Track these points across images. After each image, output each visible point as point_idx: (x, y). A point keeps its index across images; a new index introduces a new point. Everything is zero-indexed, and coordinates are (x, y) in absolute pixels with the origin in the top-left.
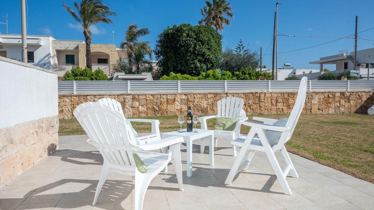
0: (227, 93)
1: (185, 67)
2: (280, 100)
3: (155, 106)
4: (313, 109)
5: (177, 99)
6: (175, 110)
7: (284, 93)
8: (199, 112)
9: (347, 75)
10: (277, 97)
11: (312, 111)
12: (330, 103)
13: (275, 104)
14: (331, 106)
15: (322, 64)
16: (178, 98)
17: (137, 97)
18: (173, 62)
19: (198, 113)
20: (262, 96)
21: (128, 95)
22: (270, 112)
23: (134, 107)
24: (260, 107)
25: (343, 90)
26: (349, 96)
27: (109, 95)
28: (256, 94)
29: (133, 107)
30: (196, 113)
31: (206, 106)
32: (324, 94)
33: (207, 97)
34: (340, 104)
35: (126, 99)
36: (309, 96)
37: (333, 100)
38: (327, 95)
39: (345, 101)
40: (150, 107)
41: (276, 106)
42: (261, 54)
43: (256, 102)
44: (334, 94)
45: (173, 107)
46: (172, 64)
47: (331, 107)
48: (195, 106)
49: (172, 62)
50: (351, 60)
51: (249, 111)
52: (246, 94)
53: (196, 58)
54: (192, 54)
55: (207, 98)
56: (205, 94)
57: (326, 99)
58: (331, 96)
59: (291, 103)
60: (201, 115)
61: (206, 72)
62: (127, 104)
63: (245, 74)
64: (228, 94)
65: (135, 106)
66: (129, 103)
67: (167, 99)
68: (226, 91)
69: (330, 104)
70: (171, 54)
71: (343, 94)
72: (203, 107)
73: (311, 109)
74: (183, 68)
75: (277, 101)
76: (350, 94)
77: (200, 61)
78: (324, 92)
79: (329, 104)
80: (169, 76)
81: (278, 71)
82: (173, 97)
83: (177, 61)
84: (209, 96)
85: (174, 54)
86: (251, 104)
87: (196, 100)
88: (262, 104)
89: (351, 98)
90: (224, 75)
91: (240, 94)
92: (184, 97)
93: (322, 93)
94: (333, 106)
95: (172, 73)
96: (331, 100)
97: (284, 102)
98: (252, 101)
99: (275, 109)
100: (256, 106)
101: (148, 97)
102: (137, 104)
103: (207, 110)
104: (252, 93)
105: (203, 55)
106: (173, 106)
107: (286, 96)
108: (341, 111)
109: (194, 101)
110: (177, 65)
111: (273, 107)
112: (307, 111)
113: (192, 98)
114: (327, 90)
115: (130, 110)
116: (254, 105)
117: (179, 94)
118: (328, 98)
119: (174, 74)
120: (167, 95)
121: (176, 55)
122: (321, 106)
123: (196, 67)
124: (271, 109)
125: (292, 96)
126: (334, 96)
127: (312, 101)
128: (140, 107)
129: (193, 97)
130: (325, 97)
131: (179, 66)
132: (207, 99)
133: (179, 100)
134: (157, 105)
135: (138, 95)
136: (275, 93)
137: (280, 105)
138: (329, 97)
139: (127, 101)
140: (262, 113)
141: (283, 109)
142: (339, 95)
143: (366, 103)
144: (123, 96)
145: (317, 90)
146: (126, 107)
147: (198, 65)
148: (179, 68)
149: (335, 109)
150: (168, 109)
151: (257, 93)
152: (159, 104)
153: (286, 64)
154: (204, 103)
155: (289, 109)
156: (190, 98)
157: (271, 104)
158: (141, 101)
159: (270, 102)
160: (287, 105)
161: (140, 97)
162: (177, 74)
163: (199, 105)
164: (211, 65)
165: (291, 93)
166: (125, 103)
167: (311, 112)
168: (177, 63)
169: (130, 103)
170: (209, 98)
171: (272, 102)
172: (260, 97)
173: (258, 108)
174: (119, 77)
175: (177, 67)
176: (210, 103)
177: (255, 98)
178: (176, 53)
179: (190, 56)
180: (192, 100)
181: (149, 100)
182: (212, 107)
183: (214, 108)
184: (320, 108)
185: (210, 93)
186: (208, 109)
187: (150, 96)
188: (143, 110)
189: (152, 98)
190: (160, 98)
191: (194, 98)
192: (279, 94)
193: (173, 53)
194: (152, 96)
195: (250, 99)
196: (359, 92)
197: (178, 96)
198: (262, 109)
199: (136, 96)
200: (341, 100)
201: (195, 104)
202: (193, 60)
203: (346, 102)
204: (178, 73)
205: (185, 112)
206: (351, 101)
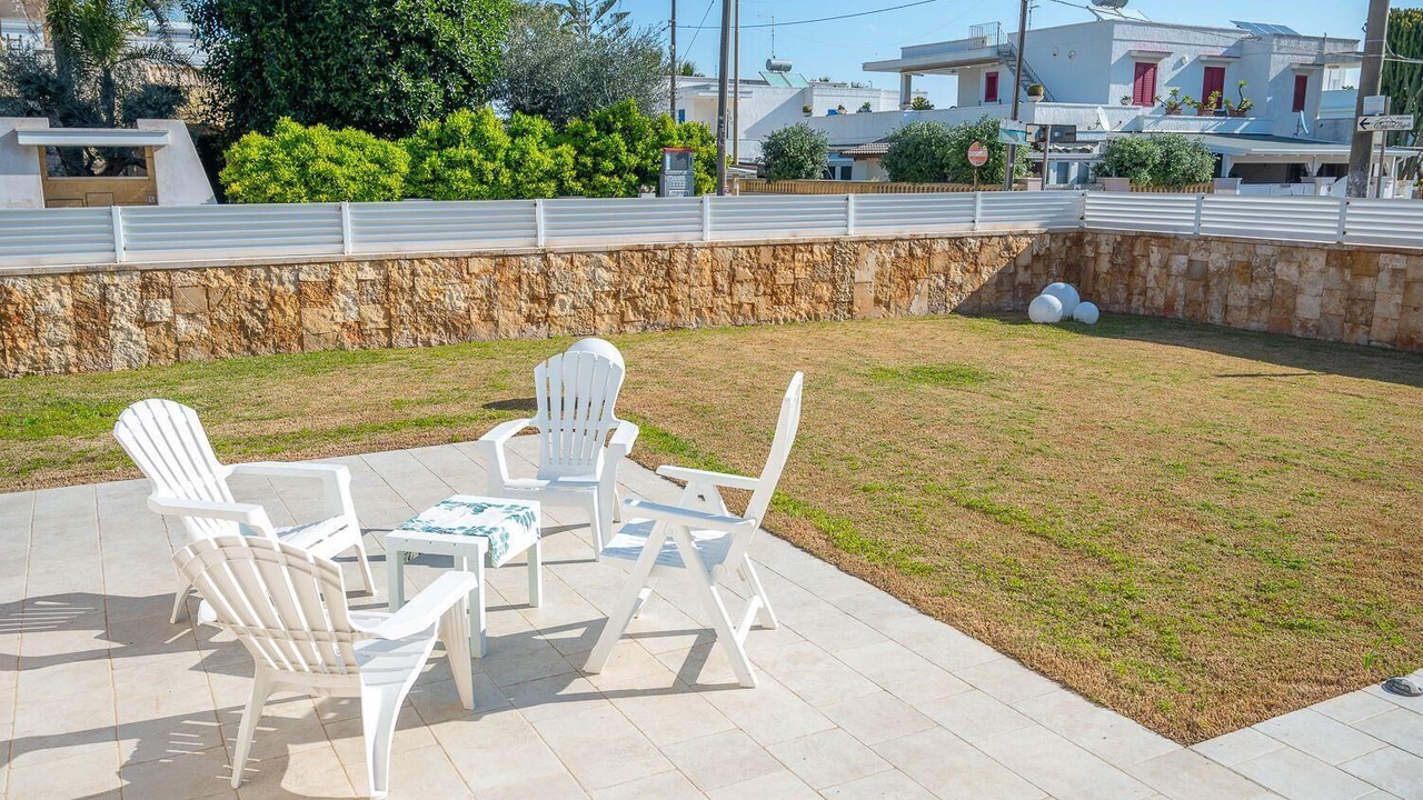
0: (544, 250)
1: (346, 93)
2: (744, 273)
3: (246, 316)
4: (857, 302)
5: (340, 281)
6: (337, 328)
7: (759, 246)
8: (434, 332)
9: (990, 136)
10: (734, 263)
11: (856, 308)
12: (914, 278)
13: (726, 289)
14: (919, 287)
15: (908, 73)
16: (346, 279)
17: (162, 277)
18: (288, 66)
19: (434, 336)
20: (680, 258)
21: (121, 271)
22: (709, 321)
23: (153, 324)
24: (673, 300)
25: (960, 229)
26: (977, 250)
27: (29, 276)
28: (659, 252)
29: (144, 323)
30: (424, 336)
31: (463, 305)
32: (897, 246)
33: (465, 271)
34: (946, 281)
35: (112, 287)
36: (846, 253)
37: (925, 268)
38: (907, 248)
39: (965, 270)
40: (224, 317)
41: (731, 294)
42: (674, 23)
43: (657, 285)
44: (927, 244)
45: (326, 313)
46: (282, 74)
47: (918, 293)
48: (417, 309)
49: (283, 66)
50: (1010, 66)
51: (633, 319)
52: (618, 252)
53: (397, 55)
54: (377, 34)
55: (468, 273)
56: (457, 259)
57: (902, 265)
58: (919, 252)
59: (782, 282)
60: (445, 341)
61: (443, 120)
62: (117, 310)
63: (609, 131)
64: (551, 256)
65: (158, 319)
66: (128, 309)
67: (297, 282)
68: (542, 243)
69: (916, 280)
70: (274, 31)
71: (957, 242)
72: (453, 311)
73: (851, 303)
74: (335, 98)
75: (734, 276)
76: (982, 244)
77: (412, 68)
78: (897, 239)
79: (912, 282)
80: (270, 135)
81: (739, 95)
82: (323, 274)
83: (307, 63)
84: (475, 266)
85: (290, 27)
86: (636, 290)
87: (421, 283)
88: (680, 291)
89: (982, 258)
90: (522, 135)
91: (595, 255)
92: (369, 273)
93: (891, 242)
94: (926, 288)
95: (285, 121)
96: (917, 267)
97: (759, 278)
98: (641, 278)
99: (728, 308)
100: (655, 297)
101: (212, 279)
102: (165, 309)
103: (468, 322)
104: (641, 249)
105: (427, 40)
106: (325, 311)
107: (766, 256)
108: (948, 305)
109: (413, 288)
110: (307, 81)
111: (720, 301)
112: (837, 309)
113: (404, 276)
114: (907, 231)
115: (135, 338)
116: (649, 295)
117: (350, 260)
118: (908, 260)
119: (297, 128)
120: (295, 266)
121: (298, 35)
122: (885, 289)
123: (398, 95)
124: (711, 310)
125: (788, 257)
126: (929, 251)
127: (856, 271)
128: (181, 323)
129: (408, 272)
130: (898, 256)
131: (316, 84)
132: (467, 277)
133: (349, 287)
134: (256, 311)
135: (169, 271)
136: (726, 246)
137: (744, 293)
138: (911, 255)
139: (116, 297)
140: (680, 324)
141: (753, 304)
142: (947, 247)
143: (1030, 272)
144: (94, 276)
145: (873, 232)
146: (113, 322)
147: (407, 84)
148: (317, 99)
149: (930, 297)
150: (308, 324)
151: (661, 248)
152: (265, 306)
153: (773, 62)
154: (455, 296)
155: (775, 303)
156: (395, 274)
157: (711, 288)
158: (182, 295)
159: (707, 279)
160: (769, 291)
161: (178, 278)
162: (311, 128)
163: (433, 304)
164: (464, 87)
165: (784, 246)
166: (109, 307)
167: (850, 311)
168: (305, 72)
169: (130, 305)
170: (476, 271)
171: (715, 283)
172: (670, 261)
173: (666, 305)
174: (23, 140)
175: (306, 90)
176: (480, 293)
177: (654, 269)
178: (300, 26)
179: (367, 43)
180: (406, 283)
181: (216, 288)
182: (489, 310)
183: (495, 314)
184: (880, 297)
185: (479, 255)
186: (474, 317)
187: (221, 273)
188: (193, 333)
189: (230, 279)
190: (268, 278)
191: (413, 273)
192: (740, 249)
193: (282, 25)
194: (233, 272)
195: (633, 271)
196: (1011, 234)
197: (347, 269)
198: (680, 308)
199: (159, 273)
200: (952, 266)
201: (418, 300)
202: (381, 62)
203: (968, 271)
204: (314, 124)
205: (378, 334)
206: (985, 269)
